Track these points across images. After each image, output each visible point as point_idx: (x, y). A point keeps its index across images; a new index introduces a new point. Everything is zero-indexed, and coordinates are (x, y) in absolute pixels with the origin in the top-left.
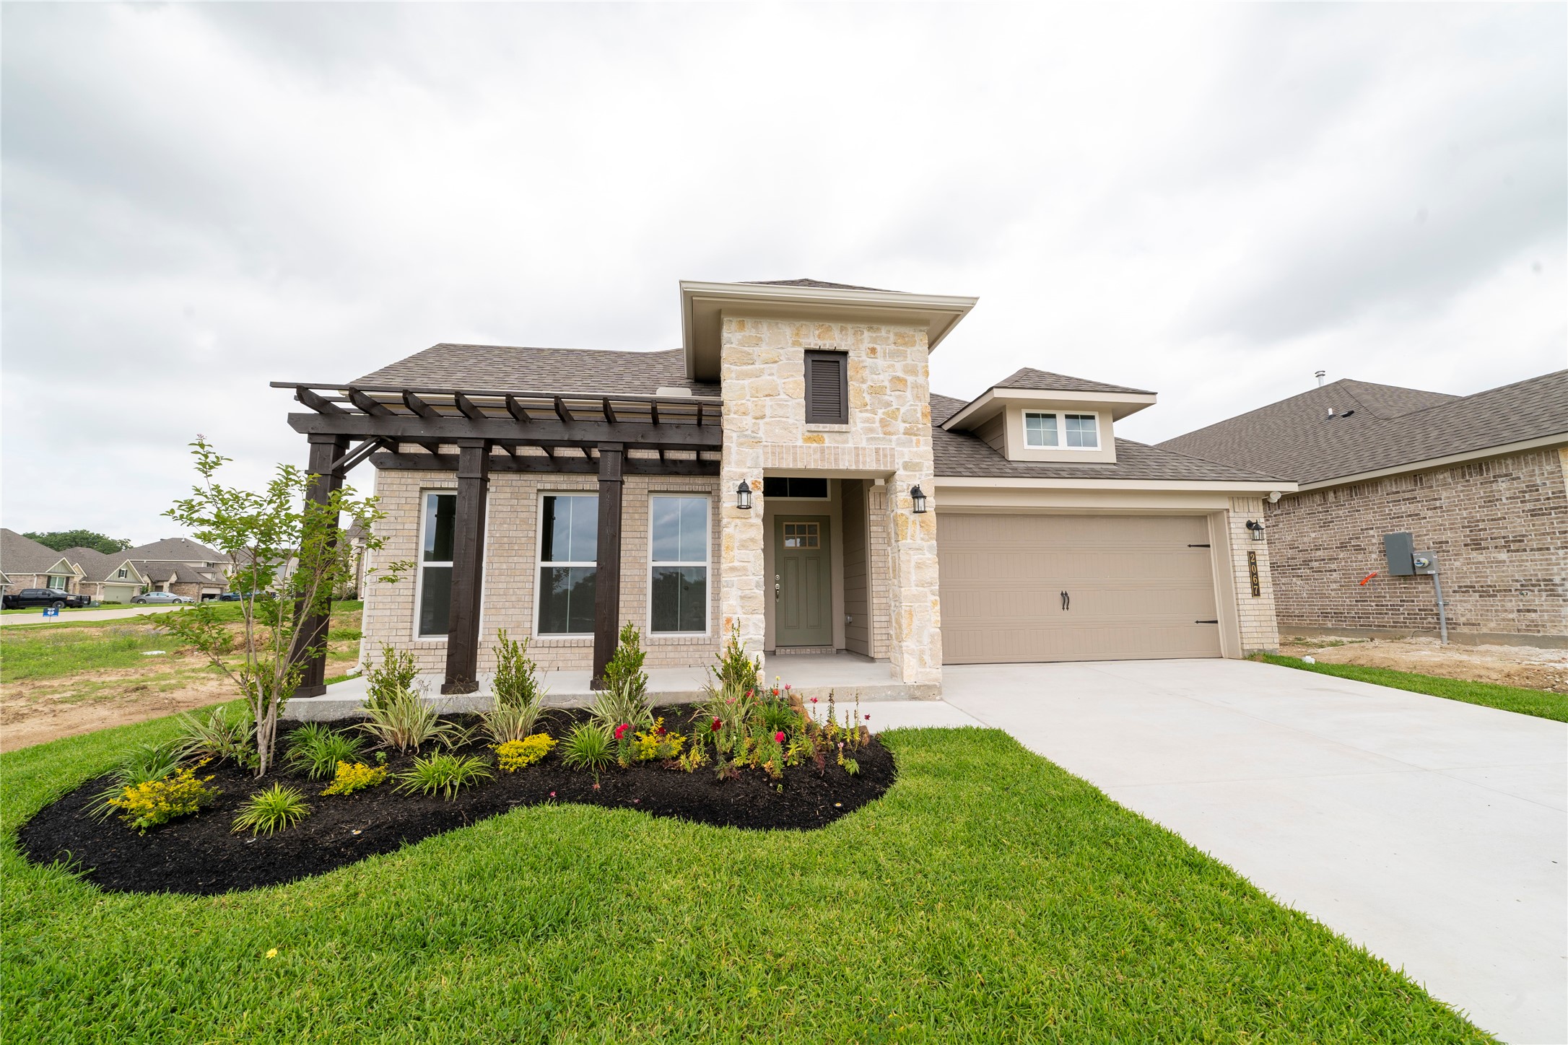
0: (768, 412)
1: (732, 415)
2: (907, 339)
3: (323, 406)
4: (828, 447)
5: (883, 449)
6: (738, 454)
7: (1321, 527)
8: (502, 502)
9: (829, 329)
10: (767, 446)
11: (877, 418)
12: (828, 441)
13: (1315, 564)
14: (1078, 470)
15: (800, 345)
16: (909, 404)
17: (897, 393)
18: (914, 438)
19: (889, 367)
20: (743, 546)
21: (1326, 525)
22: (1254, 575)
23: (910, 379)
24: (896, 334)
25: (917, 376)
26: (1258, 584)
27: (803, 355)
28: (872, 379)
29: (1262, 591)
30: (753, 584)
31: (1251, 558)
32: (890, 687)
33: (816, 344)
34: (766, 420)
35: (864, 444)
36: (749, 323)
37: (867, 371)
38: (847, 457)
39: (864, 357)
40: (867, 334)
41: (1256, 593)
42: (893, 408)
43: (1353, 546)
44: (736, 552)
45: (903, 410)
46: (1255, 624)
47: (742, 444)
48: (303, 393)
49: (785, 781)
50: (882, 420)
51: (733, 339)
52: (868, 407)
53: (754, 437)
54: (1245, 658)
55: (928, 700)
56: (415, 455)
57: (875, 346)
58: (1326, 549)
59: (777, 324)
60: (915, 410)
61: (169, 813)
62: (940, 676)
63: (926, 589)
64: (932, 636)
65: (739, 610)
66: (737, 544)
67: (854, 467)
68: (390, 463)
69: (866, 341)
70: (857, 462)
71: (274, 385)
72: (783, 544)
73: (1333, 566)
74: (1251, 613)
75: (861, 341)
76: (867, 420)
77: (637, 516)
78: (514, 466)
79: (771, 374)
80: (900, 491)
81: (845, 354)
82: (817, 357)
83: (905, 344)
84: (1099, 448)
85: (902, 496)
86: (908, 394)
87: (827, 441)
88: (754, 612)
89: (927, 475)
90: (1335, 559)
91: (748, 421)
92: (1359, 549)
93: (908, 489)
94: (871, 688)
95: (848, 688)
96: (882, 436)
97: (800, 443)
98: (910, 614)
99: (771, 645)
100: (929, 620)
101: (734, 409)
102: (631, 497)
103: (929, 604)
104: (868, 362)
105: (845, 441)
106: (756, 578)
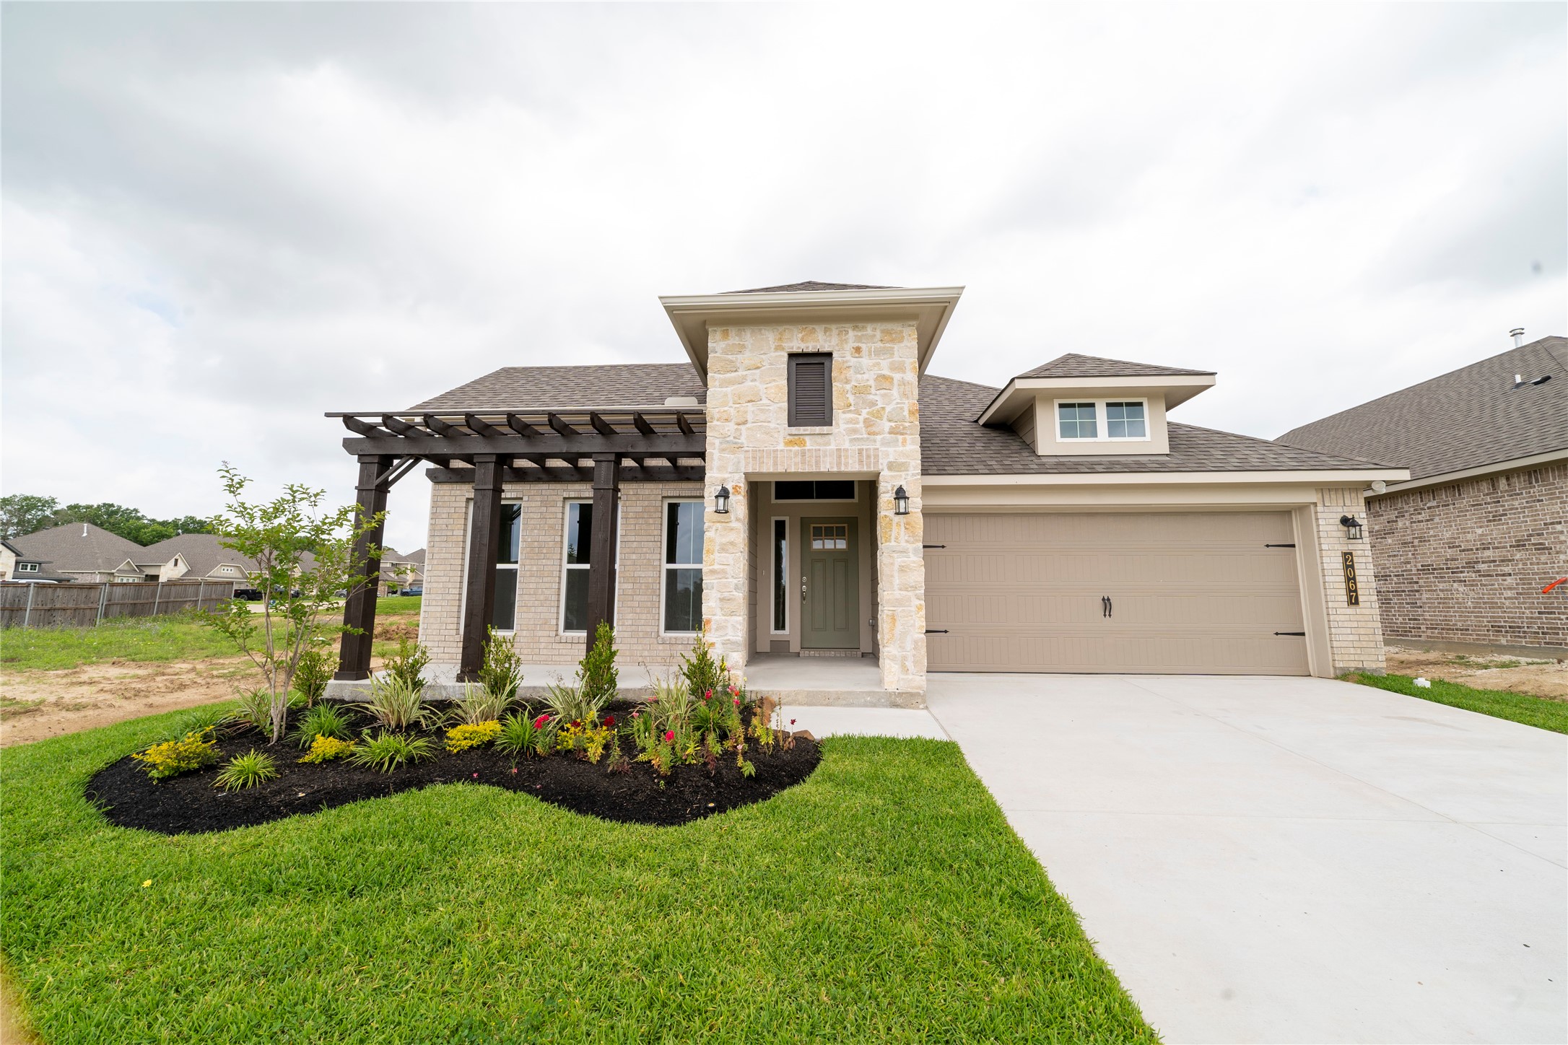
0: (750, 418)
1: (715, 423)
2: (894, 336)
3: (368, 430)
4: (809, 450)
5: (867, 450)
6: (720, 459)
7: (1490, 521)
8: (533, 510)
9: (813, 331)
10: (748, 451)
11: (861, 418)
12: (810, 444)
13: (1483, 567)
14: (1118, 463)
15: (783, 349)
16: (895, 402)
17: (883, 391)
18: (900, 437)
19: (874, 365)
20: (723, 549)
21: (1496, 518)
22: (1351, 579)
23: (897, 376)
24: (883, 331)
25: (904, 372)
26: (1356, 591)
27: (786, 358)
28: (856, 379)
29: (1361, 599)
30: (732, 586)
31: (1346, 560)
32: (869, 693)
33: (799, 348)
34: (747, 426)
35: (847, 445)
36: (733, 331)
37: (852, 371)
38: (828, 459)
39: (848, 357)
40: (851, 333)
41: (1353, 600)
42: (878, 407)
43: (1534, 544)
44: (717, 554)
45: (888, 409)
46: (1351, 637)
47: (723, 450)
48: (349, 420)
49: (670, 780)
50: (866, 421)
51: (717, 346)
52: (852, 408)
53: (736, 443)
54: (1336, 678)
55: (911, 708)
56: (462, 469)
57: (860, 345)
58: (1498, 548)
59: (760, 330)
60: (902, 408)
61: (178, 768)
62: (924, 684)
63: (910, 594)
64: (916, 642)
65: (718, 611)
66: (717, 548)
67: (835, 469)
68: (442, 478)
69: (851, 340)
70: (839, 464)
71: (328, 415)
72: (810, 545)
73: (1507, 569)
74: (1346, 624)
75: (846, 341)
76: (850, 421)
77: (651, 521)
78: (543, 476)
79: (754, 380)
80: (884, 493)
81: (829, 355)
82: (801, 361)
83: (892, 341)
84: (1148, 438)
85: (885, 498)
86: (895, 392)
87: (808, 443)
88: (732, 614)
89: (913, 475)
90: (1510, 560)
91: (731, 427)
92: (1541, 548)
93: (892, 490)
94: (850, 693)
95: (825, 692)
96: (865, 436)
97: (781, 447)
98: (893, 619)
99: (795, 647)
100: (913, 625)
101: (717, 416)
102: (646, 503)
103: (913, 609)
104: (853, 361)
105: (828, 443)
106: (735, 581)
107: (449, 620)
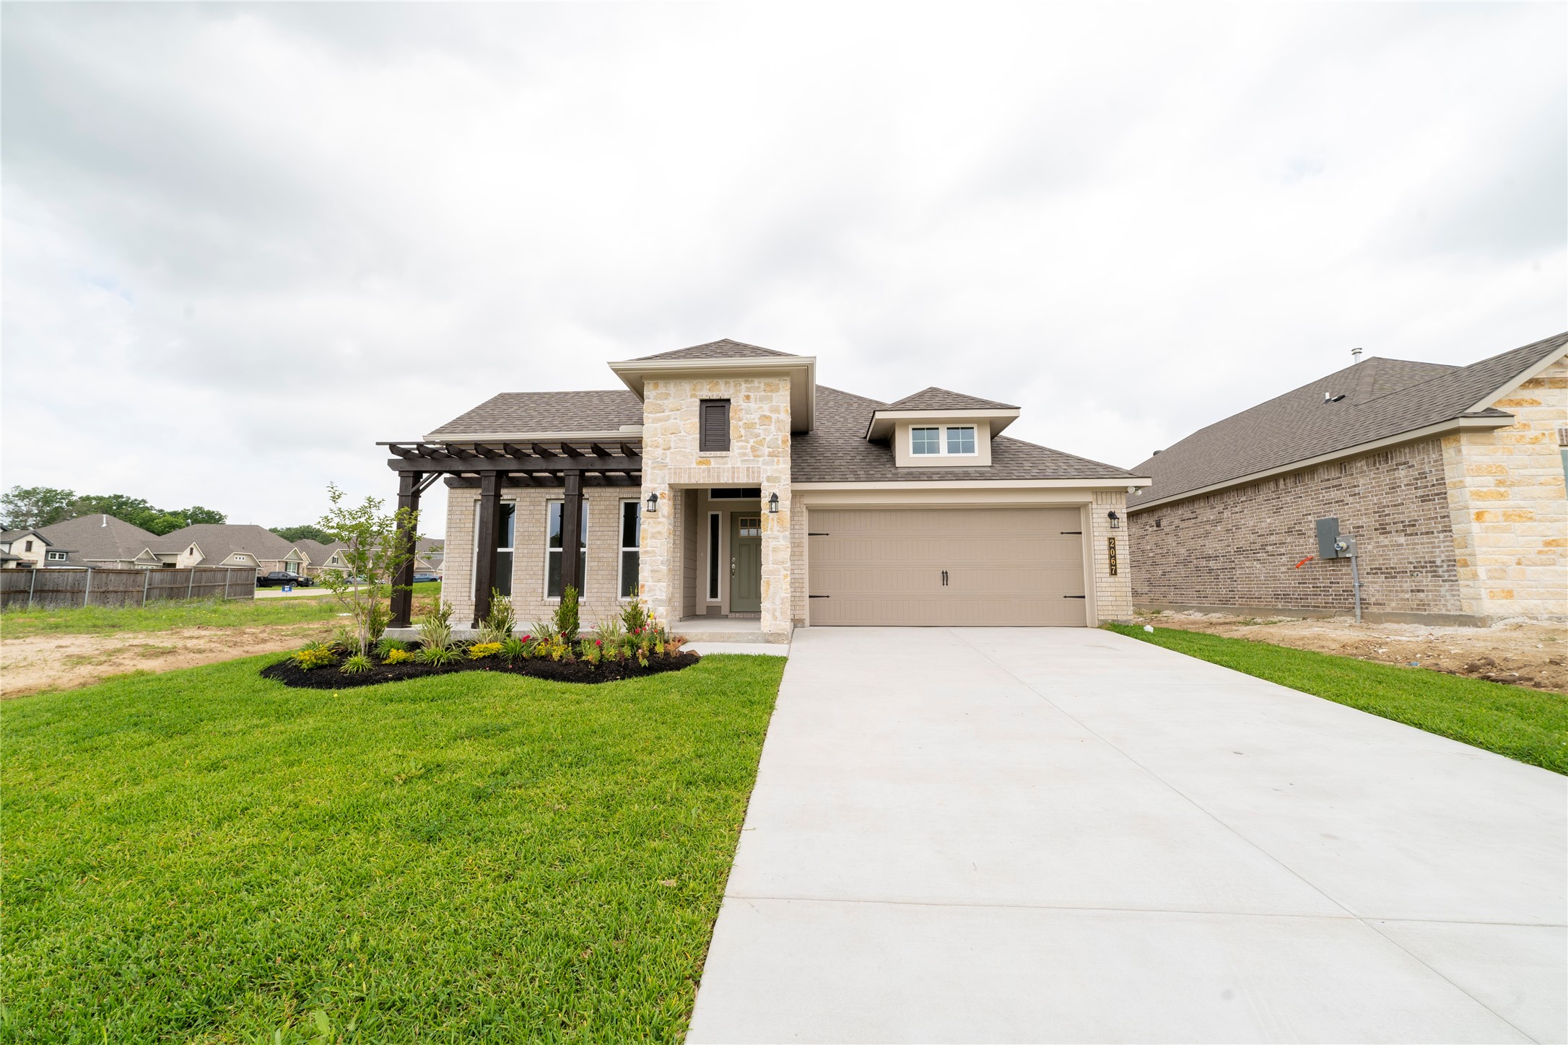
0: (672, 445)
1: (649, 448)
2: (773, 387)
3: (406, 453)
4: (713, 468)
5: (752, 468)
6: (651, 473)
7: (1274, 513)
8: (524, 508)
9: (717, 384)
10: (671, 469)
11: (749, 446)
12: (713, 463)
13: (1269, 548)
15: (696, 397)
16: (772, 434)
17: (764, 427)
18: (776, 459)
19: (759, 408)
20: (653, 537)
21: (1277, 511)
22: (1113, 557)
23: (774, 416)
24: (765, 384)
25: (779, 413)
26: (1115, 565)
27: (698, 403)
28: (746, 418)
29: (1118, 571)
30: (659, 562)
31: (1110, 543)
32: (751, 634)
33: (707, 396)
34: (671, 450)
35: (739, 464)
36: (661, 383)
37: (744, 412)
38: (726, 474)
39: (741, 402)
40: (744, 386)
41: (1113, 572)
43: (1297, 531)
44: (649, 540)
45: (768, 439)
46: (1110, 599)
47: (654, 468)
48: (393, 447)
50: (752, 447)
51: (649, 392)
52: (743, 438)
53: (663, 463)
54: (1099, 627)
55: (778, 643)
56: (471, 478)
57: (750, 394)
58: (1278, 534)
59: (680, 383)
60: (777, 439)
61: (316, 664)
62: (787, 627)
63: (780, 566)
64: (782, 599)
65: (650, 579)
66: (649, 535)
67: (730, 481)
68: (455, 485)
69: (743, 390)
70: (733, 478)
71: (378, 444)
72: (738, 533)
73: (1283, 550)
74: (1107, 589)
75: (740, 391)
76: (742, 448)
77: (611, 516)
79: (675, 419)
80: (764, 497)
81: (729, 400)
82: (709, 404)
83: (772, 391)
84: (976, 454)
85: (765, 500)
86: (773, 428)
88: (659, 581)
89: (784, 485)
90: (1284, 543)
91: (659, 451)
92: (1301, 534)
93: (769, 495)
94: (737, 634)
96: (752, 458)
97: (694, 465)
98: (768, 584)
99: (725, 610)
100: (781, 588)
101: (650, 444)
102: (608, 503)
103: (782, 577)
104: (744, 405)
105: (726, 463)
106: (661, 558)
107: (463, 590)
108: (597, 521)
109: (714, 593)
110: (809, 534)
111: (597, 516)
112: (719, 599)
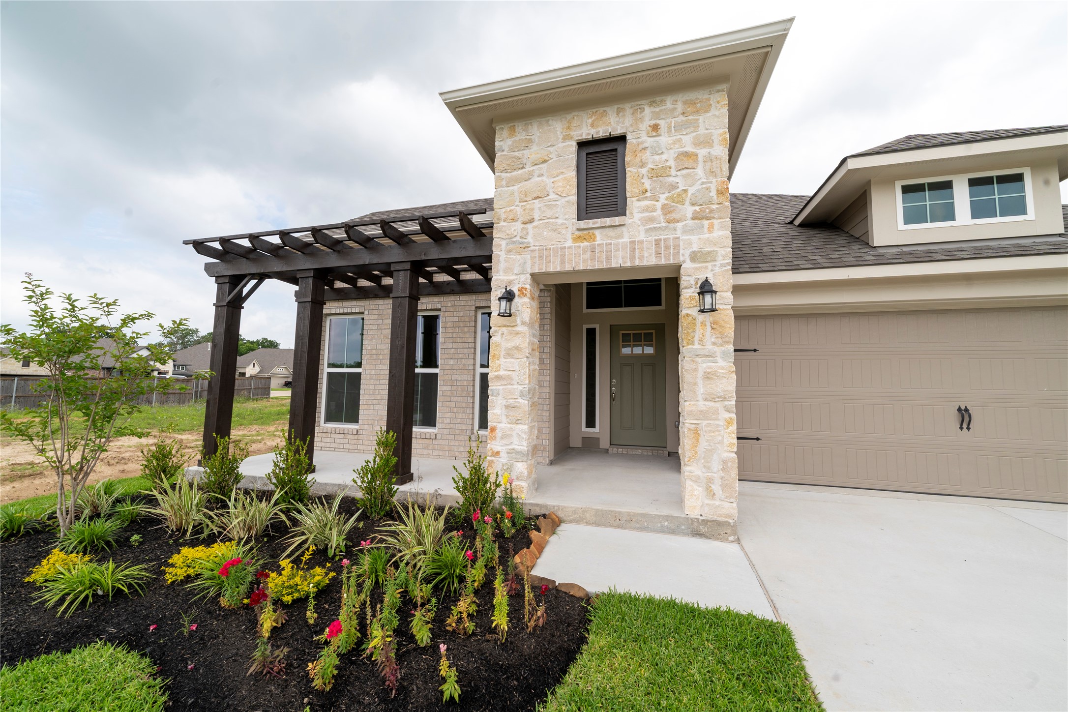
0: (536, 215)
1: (502, 223)
2: (699, 105)
4: (599, 245)
5: (665, 240)
6: (505, 261)
9: (604, 114)
10: (534, 251)
11: (659, 205)
12: (600, 237)
14: (989, 248)
15: (572, 138)
16: (699, 182)
17: (685, 172)
18: (706, 223)
19: (674, 143)
20: (509, 354)
23: (702, 152)
24: (685, 103)
25: (711, 146)
27: (574, 148)
28: (652, 161)
30: (518, 393)
32: (667, 518)
33: (588, 134)
34: (535, 224)
35: (642, 236)
36: (519, 127)
37: (648, 152)
38: (620, 254)
39: (644, 137)
40: (648, 110)
42: (679, 190)
44: (503, 360)
45: (691, 191)
47: (510, 251)
48: (200, 246)
50: (664, 207)
51: (504, 144)
52: (648, 194)
53: (522, 243)
55: (717, 539)
57: (658, 122)
59: (548, 121)
60: (708, 189)
62: (735, 512)
63: (718, 405)
64: (725, 462)
65: (504, 419)
66: (503, 353)
67: (628, 264)
69: (647, 119)
70: (633, 258)
71: (184, 242)
72: (619, 351)
75: (641, 120)
76: (646, 209)
77: (466, 329)
79: (541, 175)
80: (686, 288)
81: (622, 139)
82: (591, 149)
83: (697, 112)
85: (688, 294)
86: (700, 171)
87: (598, 238)
88: (517, 422)
89: (722, 265)
91: (518, 226)
93: (696, 284)
94: (643, 515)
95: (616, 512)
96: (664, 225)
97: (569, 243)
98: (696, 433)
99: (604, 443)
100: (721, 442)
101: (503, 216)
102: (462, 313)
103: (721, 423)
104: (649, 142)
105: (621, 236)
106: (520, 388)
108: (450, 335)
109: (591, 423)
110: (735, 351)
111: (450, 330)
112: (597, 429)
